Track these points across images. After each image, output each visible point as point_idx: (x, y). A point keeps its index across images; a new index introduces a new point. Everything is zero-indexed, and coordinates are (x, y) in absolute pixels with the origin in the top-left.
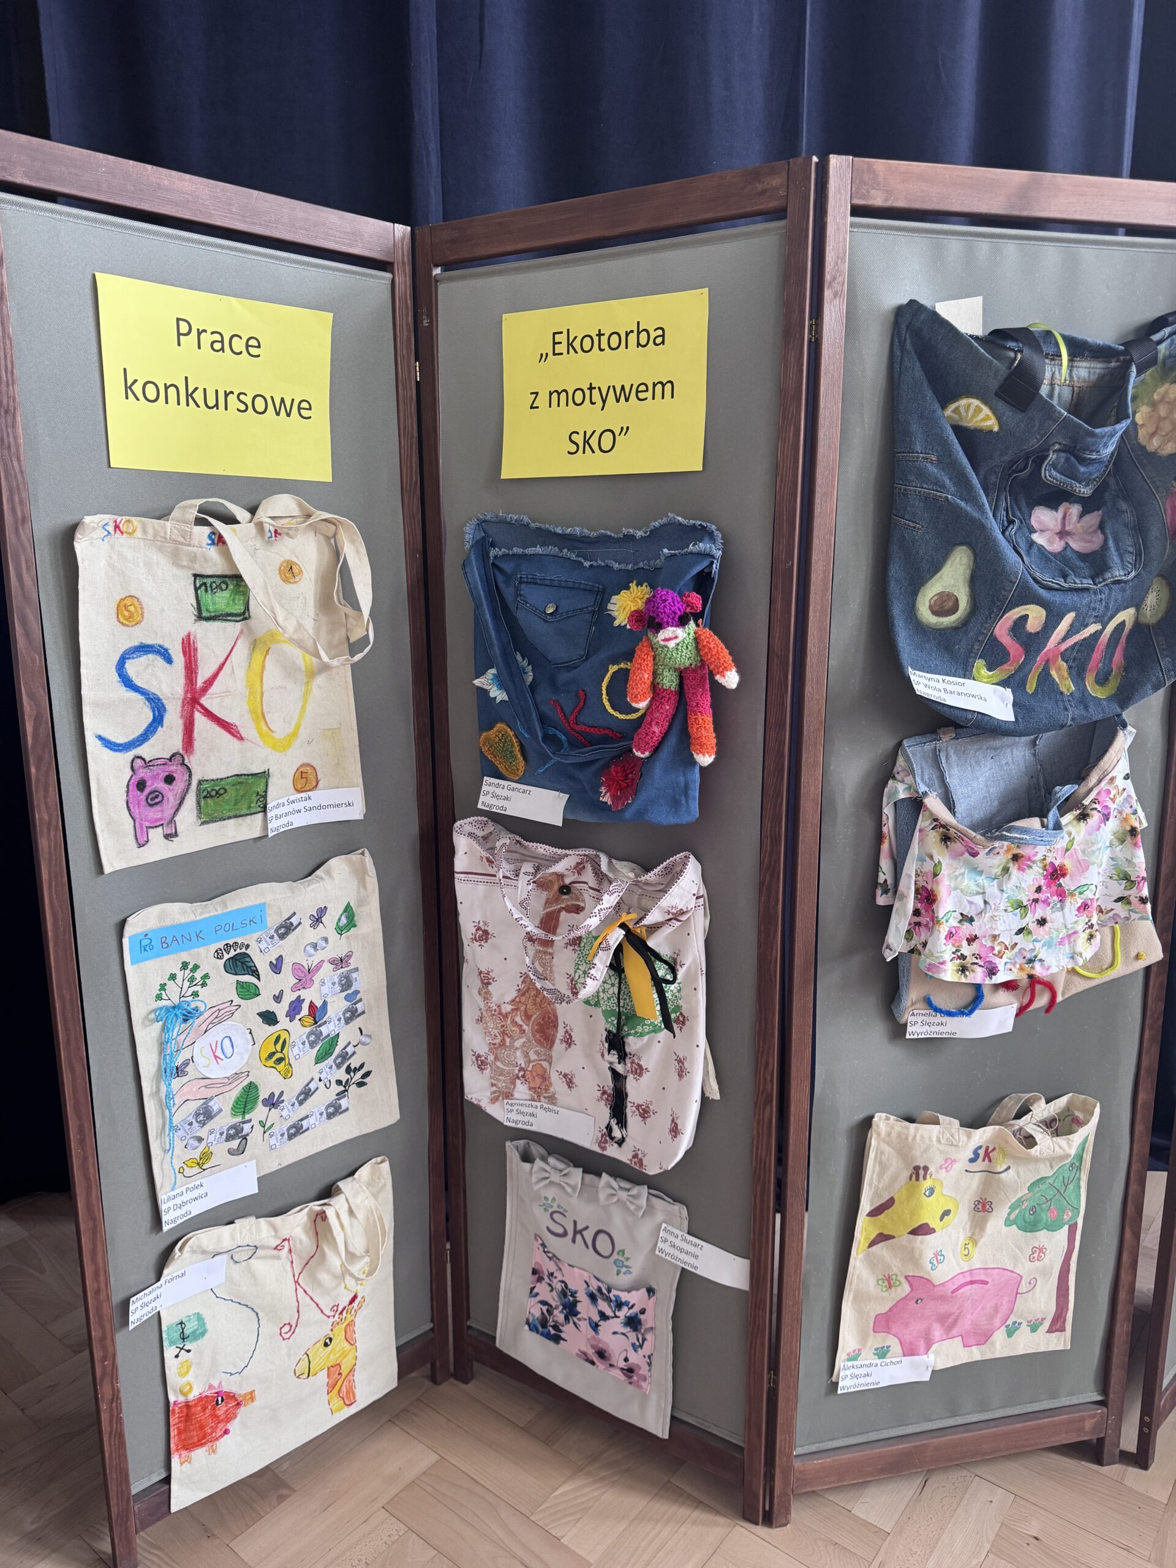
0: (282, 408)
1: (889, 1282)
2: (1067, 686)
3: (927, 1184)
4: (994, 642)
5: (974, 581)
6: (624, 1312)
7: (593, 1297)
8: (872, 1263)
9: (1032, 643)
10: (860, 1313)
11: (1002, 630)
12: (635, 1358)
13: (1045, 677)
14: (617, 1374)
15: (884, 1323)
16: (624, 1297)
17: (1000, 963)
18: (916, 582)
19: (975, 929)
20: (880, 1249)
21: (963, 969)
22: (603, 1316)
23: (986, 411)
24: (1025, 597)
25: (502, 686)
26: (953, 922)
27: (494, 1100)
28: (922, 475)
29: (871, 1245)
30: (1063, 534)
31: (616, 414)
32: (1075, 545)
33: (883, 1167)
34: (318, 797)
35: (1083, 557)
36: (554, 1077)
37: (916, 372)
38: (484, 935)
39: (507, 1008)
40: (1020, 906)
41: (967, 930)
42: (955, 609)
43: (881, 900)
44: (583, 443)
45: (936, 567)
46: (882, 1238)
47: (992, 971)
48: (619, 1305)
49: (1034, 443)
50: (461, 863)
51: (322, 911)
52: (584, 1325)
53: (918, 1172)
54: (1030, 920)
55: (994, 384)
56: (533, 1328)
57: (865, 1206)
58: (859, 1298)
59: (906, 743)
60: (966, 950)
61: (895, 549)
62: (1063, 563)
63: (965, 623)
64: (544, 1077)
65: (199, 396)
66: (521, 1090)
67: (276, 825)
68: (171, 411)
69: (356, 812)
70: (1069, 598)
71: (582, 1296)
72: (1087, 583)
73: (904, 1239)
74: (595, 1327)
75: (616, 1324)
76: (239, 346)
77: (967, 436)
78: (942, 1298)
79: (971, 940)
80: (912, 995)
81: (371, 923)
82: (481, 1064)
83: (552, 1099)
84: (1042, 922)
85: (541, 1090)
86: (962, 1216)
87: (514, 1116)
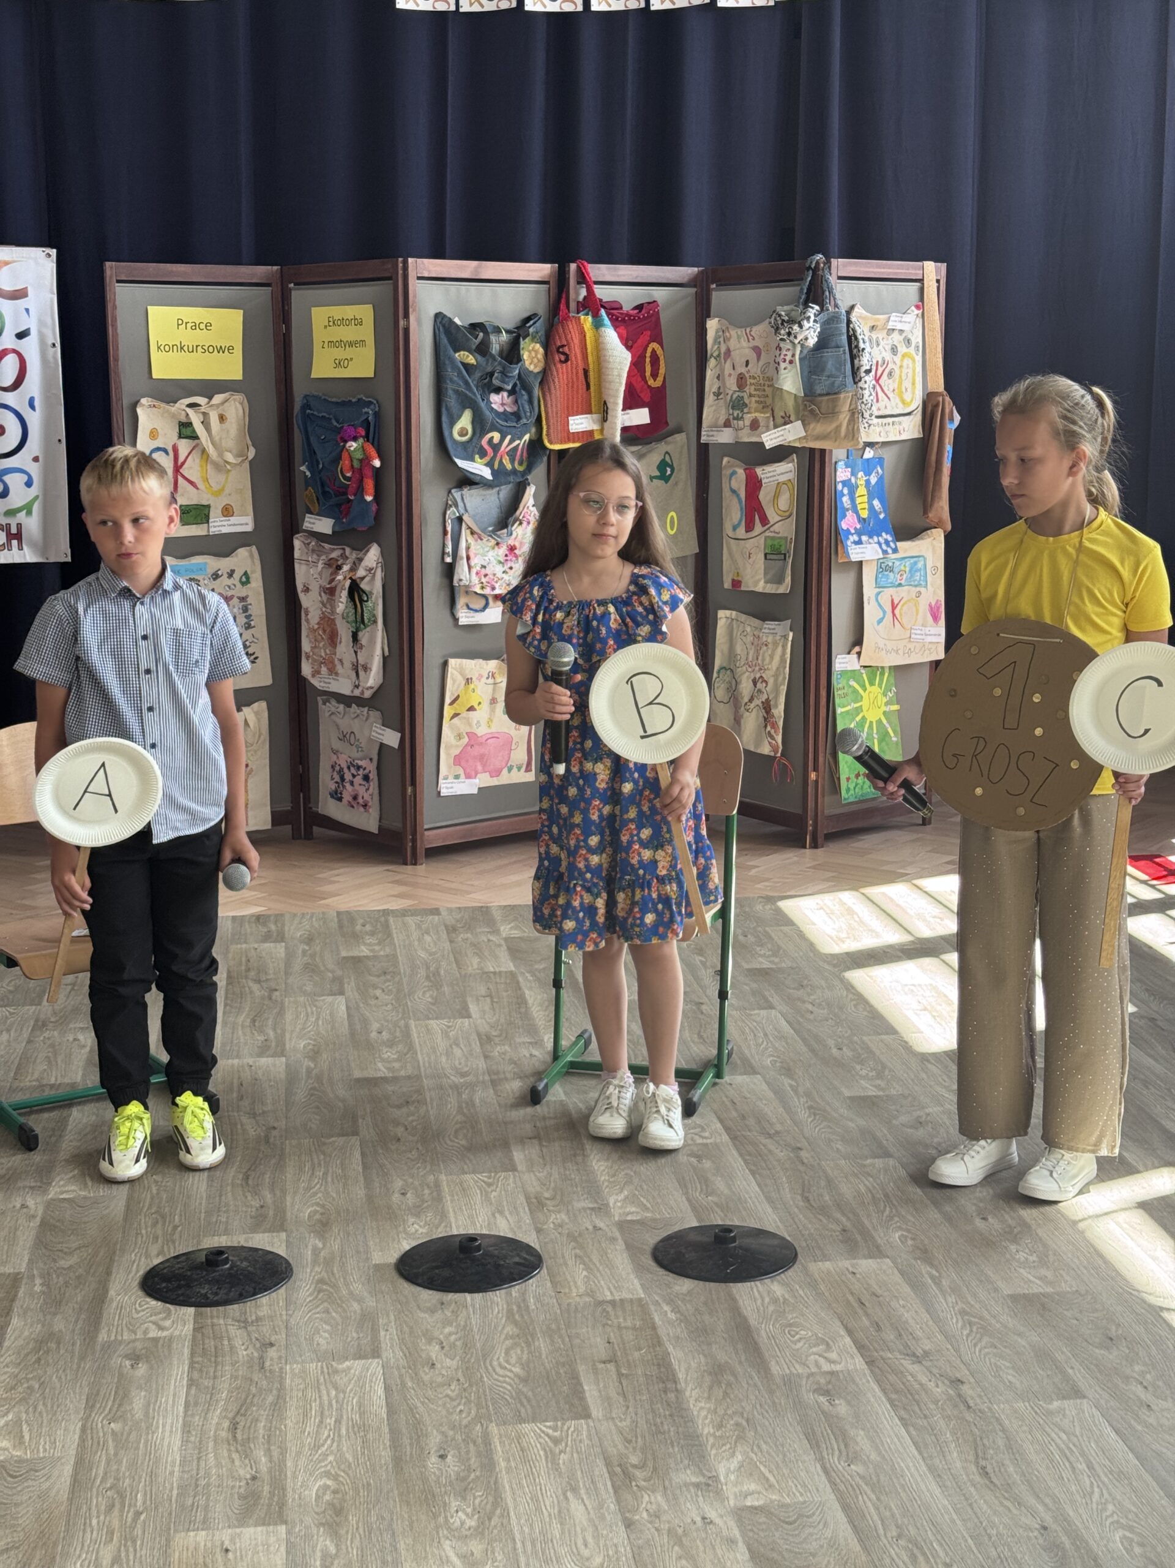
0: (220, 350)
1: (459, 737)
2: (509, 467)
3: (472, 686)
4: (482, 447)
5: (473, 422)
6: (361, 772)
7: (349, 768)
8: (451, 727)
9: (496, 448)
10: (448, 754)
11: (484, 442)
12: (367, 797)
13: (501, 462)
14: (362, 809)
15: (458, 760)
16: (360, 763)
17: (497, 586)
18: (452, 423)
19: (488, 571)
20: (455, 720)
21: (482, 588)
22: (354, 776)
23: (471, 357)
24: (494, 428)
25: (309, 469)
26: (478, 568)
27: (313, 676)
28: (451, 381)
29: (452, 718)
30: (503, 404)
31: (349, 352)
32: (508, 409)
33: (454, 681)
34: (233, 520)
35: (512, 414)
36: (336, 662)
37: (444, 340)
38: (307, 590)
39: (316, 627)
40: (500, 562)
41: (483, 571)
42: (467, 434)
43: (449, 560)
44: (339, 364)
45: (459, 417)
46: (456, 715)
47: (493, 588)
48: (359, 768)
49: (489, 369)
50: (297, 554)
51: (233, 571)
52: (348, 785)
53: (468, 681)
54: (506, 568)
55: (474, 347)
56: (332, 796)
57: (448, 700)
58: (448, 748)
59: (453, 491)
60: (484, 580)
61: (444, 410)
62: (505, 415)
63: (471, 439)
64: (332, 662)
65: (186, 348)
66: (324, 669)
67: (214, 530)
68: (174, 355)
69: (249, 528)
70: (508, 430)
71: (346, 770)
72: (514, 424)
73: (464, 714)
74: (352, 783)
75: (358, 780)
76: (202, 326)
77: (466, 366)
78: (481, 744)
79: (486, 575)
80: (461, 601)
81: (257, 582)
82: (308, 657)
83: (337, 674)
84: (511, 568)
85: (332, 671)
86: (486, 705)
87: (322, 684)
